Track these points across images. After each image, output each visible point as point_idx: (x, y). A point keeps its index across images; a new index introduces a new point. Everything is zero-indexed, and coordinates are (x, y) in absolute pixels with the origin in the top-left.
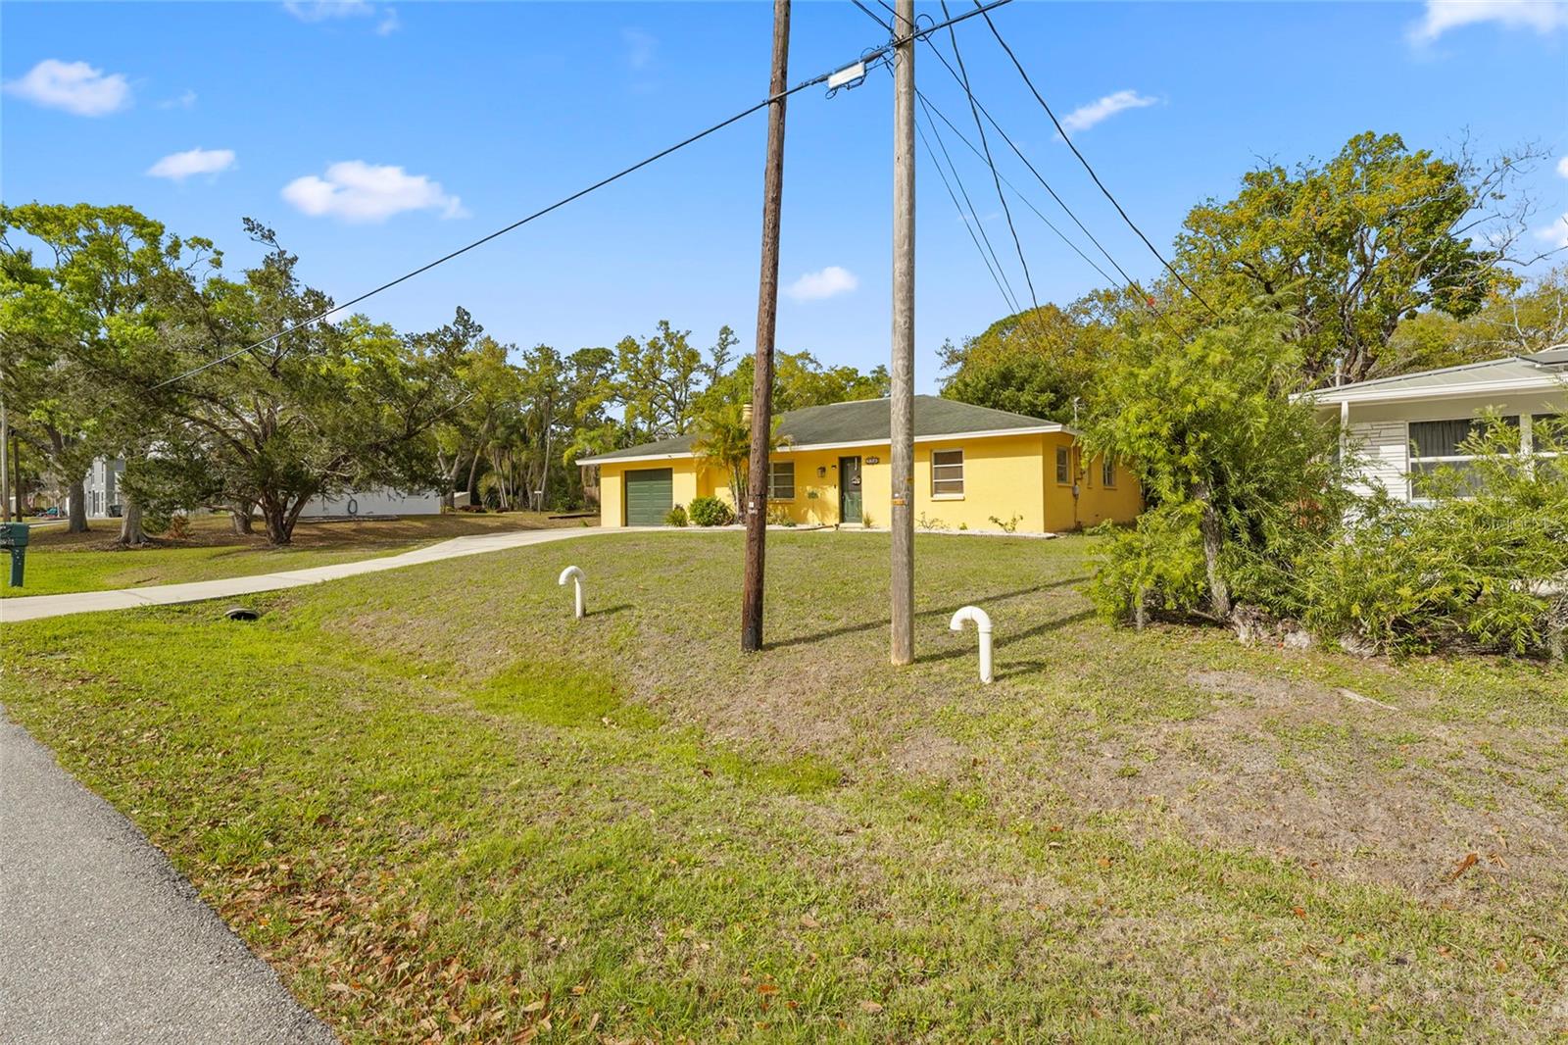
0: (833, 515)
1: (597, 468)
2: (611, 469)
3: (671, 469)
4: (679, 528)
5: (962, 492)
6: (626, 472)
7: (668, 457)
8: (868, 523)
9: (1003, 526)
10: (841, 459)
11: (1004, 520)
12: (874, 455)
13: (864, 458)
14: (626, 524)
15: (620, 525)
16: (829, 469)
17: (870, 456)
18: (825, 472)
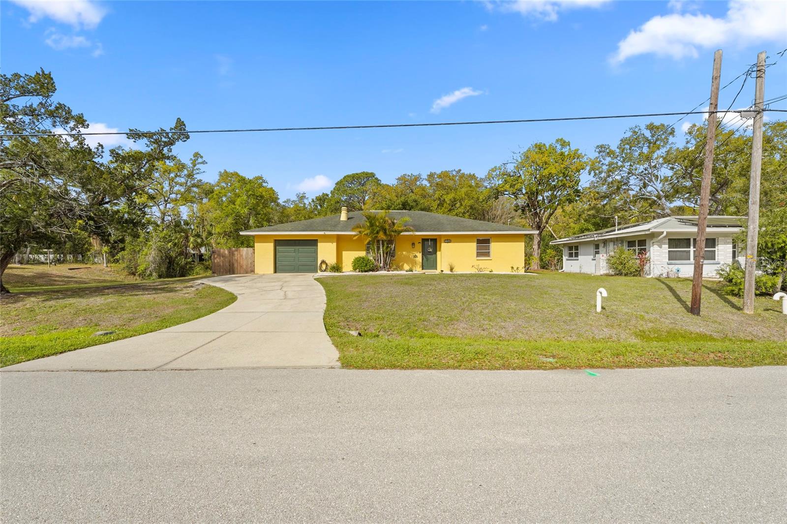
0: (419, 266)
1: (253, 236)
2: (264, 239)
3: (317, 240)
4: (337, 274)
5: (489, 256)
6: (275, 240)
7: (323, 233)
8: (451, 270)
9: (515, 271)
10: (423, 239)
11: (515, 269)
12: (448, 240)
13: (443, 240)
14: (275, 272)
15: (273, 273)
16: (417, 244)
17: (446, 239)
18: (414, 245)
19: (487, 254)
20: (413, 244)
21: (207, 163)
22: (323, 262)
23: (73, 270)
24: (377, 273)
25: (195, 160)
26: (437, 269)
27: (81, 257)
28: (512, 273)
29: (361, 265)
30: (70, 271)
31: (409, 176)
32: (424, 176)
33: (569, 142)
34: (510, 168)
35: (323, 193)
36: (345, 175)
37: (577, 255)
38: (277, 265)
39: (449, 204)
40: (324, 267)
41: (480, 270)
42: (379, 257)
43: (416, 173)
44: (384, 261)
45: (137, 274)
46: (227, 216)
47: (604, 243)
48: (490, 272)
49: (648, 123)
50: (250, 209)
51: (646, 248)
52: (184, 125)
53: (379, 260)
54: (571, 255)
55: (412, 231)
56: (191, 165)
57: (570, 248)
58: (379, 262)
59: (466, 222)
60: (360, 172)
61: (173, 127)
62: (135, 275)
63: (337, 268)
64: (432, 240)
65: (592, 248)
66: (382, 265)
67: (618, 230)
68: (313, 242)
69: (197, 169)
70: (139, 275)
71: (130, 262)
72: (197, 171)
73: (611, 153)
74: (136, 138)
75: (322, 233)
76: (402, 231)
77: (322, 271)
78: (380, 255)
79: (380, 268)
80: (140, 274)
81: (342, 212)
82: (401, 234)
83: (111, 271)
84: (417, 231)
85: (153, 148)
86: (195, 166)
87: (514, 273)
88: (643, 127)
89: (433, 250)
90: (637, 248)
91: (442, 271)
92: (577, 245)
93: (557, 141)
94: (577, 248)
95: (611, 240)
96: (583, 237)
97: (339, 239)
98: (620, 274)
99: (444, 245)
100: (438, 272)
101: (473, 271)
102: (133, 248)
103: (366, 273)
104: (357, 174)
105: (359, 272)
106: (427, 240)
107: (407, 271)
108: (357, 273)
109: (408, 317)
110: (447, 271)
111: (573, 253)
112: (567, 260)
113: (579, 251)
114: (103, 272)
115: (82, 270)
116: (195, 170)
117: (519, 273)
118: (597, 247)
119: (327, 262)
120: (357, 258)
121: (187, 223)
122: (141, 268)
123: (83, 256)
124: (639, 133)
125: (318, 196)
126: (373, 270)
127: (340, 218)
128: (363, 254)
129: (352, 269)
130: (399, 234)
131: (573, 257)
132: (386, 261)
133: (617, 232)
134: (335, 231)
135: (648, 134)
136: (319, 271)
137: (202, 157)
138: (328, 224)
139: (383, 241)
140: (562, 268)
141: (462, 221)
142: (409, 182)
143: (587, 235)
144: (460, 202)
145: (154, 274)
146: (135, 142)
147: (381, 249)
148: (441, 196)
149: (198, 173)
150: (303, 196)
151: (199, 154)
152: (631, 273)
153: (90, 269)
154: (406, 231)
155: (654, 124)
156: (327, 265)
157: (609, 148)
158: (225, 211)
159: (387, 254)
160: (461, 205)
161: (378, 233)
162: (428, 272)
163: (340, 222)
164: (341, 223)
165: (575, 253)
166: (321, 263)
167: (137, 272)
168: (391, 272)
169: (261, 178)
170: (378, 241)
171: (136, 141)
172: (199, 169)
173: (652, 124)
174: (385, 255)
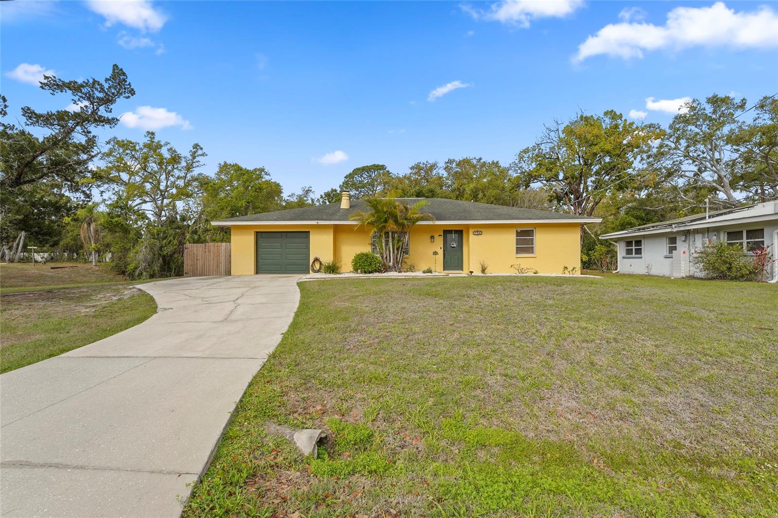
0: (439, 266)
1: (229, 228)
3: (309, 232)
4: (332, 276)
5: (533, 253)
6: (257, 232)
7: (316, 223)
8: (483, 271)
9: (569, 272)
10: (444, 231)
11: (570, 269)
12: (479, 230)
13: (471, 231)
14: (257, 272)
15: (253, 274)
16: (436, 237)
17: (476, 230)
18: (434, 238)
19: (530, 250)
20: (432, 237)
21: (207, 155)
22: (316, 260)
23: (56, 270)
24: (385, 274)
25: (195, 152)
26: (463, 270)
27: (76, 255)
28: (564, 275)
29: (363, 264)
30: (53, 270)
31: (424, 164)
32: (442, 164)
33: (621, 114)
34: (545, 148)
35: (332, 189)
36: (355, 168)
37: (639, 251)
38: (259, 264)
39: (470, 195)
40: (317, 266)
41: (521, 271)
42: (388, 254)
43: (431, 162)
44: (394, 259)
45: (127, 274)
46: (222, 209)
47: (686, 236)
48: (535, 273)
49: (710, 96)
50: (248, 203)
51: (763, 241)
52: (124, 74)
53: (388, 258)
54: (629, 252)
55: (432, 219)
56: (191, 158)
57: (629, 243)
58: (388, 260)
59: (499, 209)
60: (371, 165)
61: (108, 77)
62: (125, 275)
63: (333, 269)
64: (456, 232)
65: (665, 244)
66: (391, 264)
67: (709, 217)
68: (304, 235)
69: (197, 162)
70: (129, 275)
71: (119, 260)
72: (197, 164)
73: (661, 135)
74: (55, 88)
75: (314, 223)
76: (418, 220)
77: (315, 272)
78: (390, 251)
79: (389, 267)
80: (130, 273)
81: (343, 198)
82: (417, 223)
83: (98, 270)
84: (438, 219)
85: (83, 106)
86: (194, 158)
87: (567, 275)
88: (703, 101)
89: (458, 245)
90: (745, 241)
91: (471, 272)
92: (639, 239)
93: (606, 113)
94: (639, 243)
95: (697, 231)
96: (651, 229)
97: (337, 229)
98: (723, 277)
99: (472, 238)
100: (464, 273)
101: (512, 273)
102: (124, 246)
103: (370, 275)
104: (367, 167)
105: (362, 273)
106: (450, 232)
107: (424, 272)
108: (358, 275)
109: (440, 376)
110: (477, 273)
111: (632, 249)
112: (624, 258)
113: (642, 247)
114: (90, 271)
115: (67, 269)
116: (194, 162)
117: (574, 276)
118: (673, 240)
119: (320, 260)
120: (359, 255)
121: (183, 219)
122: (131, 267)
123: (77, 254)
124: (698, 107)
125: (327, 192)
126: (380, 271)
127: (340, 206)
128: (367, 249)
129: (352, 270)
130: (414, 223)
131: (632, 254)
132: (397, 258)
133: (708, 220)
134: (331, 220)
135: (709, 109)
136: (311, 272)
137: (201, 149)
138: (325, 213)
139: (392, 232)
140: (616, 269)
141: (494, 209)
142: (423, 170)
143: (657, 226)
144: (483, 192)
145: (144, 273)
146: (53, 94)
147: (391, 243)
148: (461, 186)
149: (198, 166)
150: (308, 190)
151: (198, 146)
152: (742, 276)
153: (75, 269)
154: (422, 219)
155: (719, 96)
156: (321, 264)
157: (659, 127)
158: (220, 204)
159: (398, 249)
160: (485, 195)
161: (386, 221)
162: (453, 274)
163: (339, 210)
164: (341, 211)
165: (635, 249)
166: (314, 262)
167: (127, 272)
168: (403, 274)
169: (262, 170)
170: (387, 233)
171: (55, 93)
172: (199, 161)
173: (715, 96)
174: (396, 251)
